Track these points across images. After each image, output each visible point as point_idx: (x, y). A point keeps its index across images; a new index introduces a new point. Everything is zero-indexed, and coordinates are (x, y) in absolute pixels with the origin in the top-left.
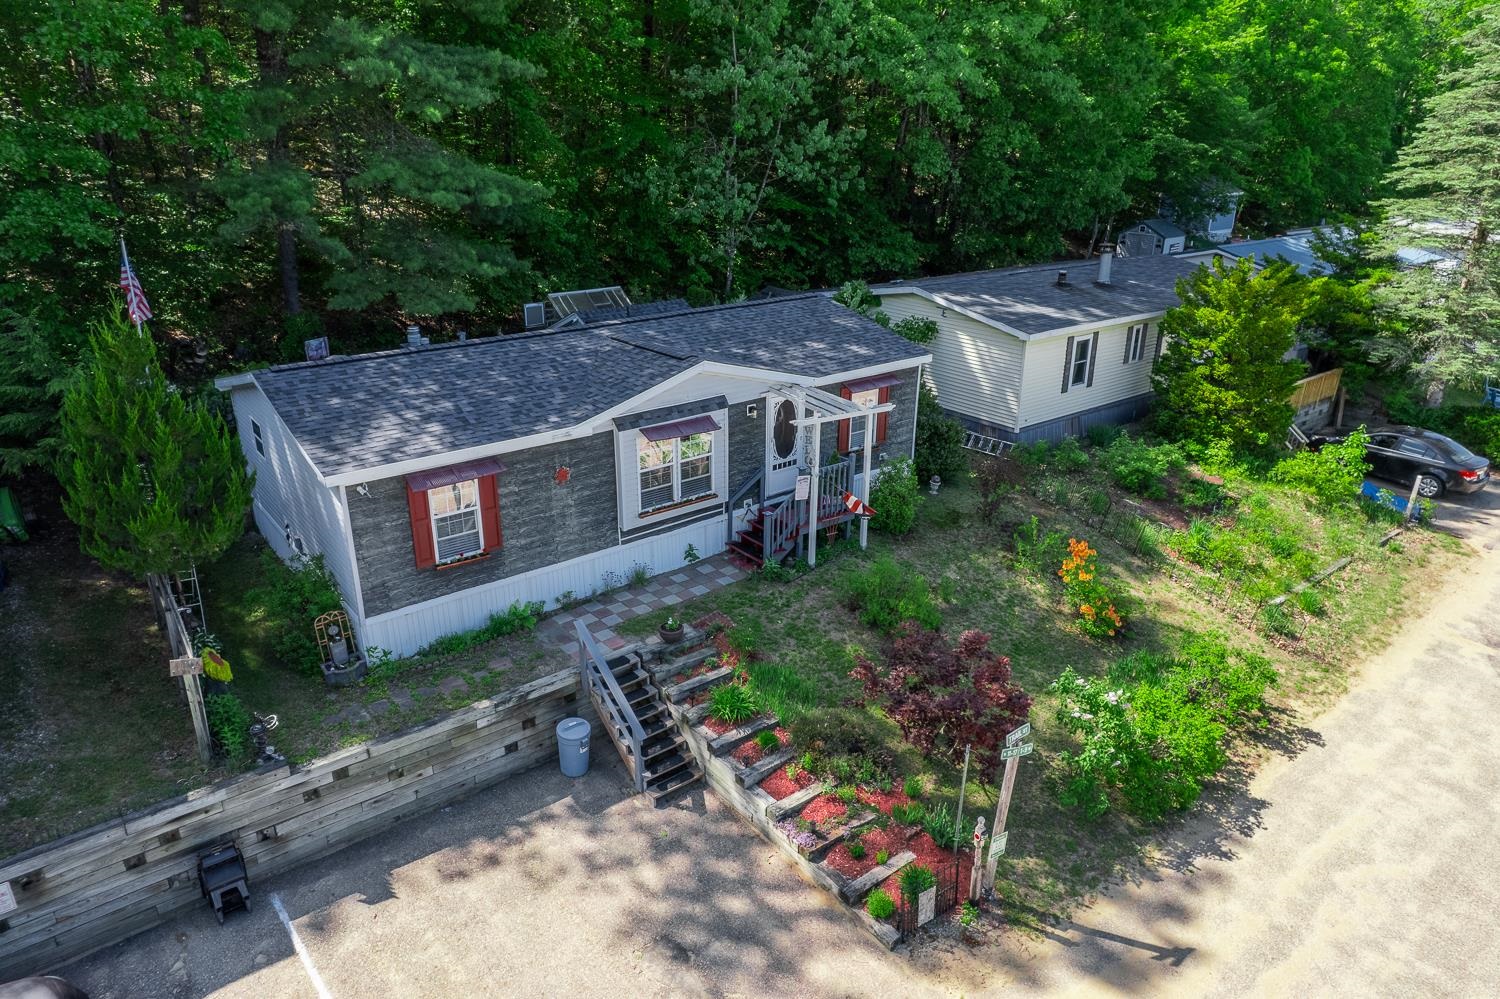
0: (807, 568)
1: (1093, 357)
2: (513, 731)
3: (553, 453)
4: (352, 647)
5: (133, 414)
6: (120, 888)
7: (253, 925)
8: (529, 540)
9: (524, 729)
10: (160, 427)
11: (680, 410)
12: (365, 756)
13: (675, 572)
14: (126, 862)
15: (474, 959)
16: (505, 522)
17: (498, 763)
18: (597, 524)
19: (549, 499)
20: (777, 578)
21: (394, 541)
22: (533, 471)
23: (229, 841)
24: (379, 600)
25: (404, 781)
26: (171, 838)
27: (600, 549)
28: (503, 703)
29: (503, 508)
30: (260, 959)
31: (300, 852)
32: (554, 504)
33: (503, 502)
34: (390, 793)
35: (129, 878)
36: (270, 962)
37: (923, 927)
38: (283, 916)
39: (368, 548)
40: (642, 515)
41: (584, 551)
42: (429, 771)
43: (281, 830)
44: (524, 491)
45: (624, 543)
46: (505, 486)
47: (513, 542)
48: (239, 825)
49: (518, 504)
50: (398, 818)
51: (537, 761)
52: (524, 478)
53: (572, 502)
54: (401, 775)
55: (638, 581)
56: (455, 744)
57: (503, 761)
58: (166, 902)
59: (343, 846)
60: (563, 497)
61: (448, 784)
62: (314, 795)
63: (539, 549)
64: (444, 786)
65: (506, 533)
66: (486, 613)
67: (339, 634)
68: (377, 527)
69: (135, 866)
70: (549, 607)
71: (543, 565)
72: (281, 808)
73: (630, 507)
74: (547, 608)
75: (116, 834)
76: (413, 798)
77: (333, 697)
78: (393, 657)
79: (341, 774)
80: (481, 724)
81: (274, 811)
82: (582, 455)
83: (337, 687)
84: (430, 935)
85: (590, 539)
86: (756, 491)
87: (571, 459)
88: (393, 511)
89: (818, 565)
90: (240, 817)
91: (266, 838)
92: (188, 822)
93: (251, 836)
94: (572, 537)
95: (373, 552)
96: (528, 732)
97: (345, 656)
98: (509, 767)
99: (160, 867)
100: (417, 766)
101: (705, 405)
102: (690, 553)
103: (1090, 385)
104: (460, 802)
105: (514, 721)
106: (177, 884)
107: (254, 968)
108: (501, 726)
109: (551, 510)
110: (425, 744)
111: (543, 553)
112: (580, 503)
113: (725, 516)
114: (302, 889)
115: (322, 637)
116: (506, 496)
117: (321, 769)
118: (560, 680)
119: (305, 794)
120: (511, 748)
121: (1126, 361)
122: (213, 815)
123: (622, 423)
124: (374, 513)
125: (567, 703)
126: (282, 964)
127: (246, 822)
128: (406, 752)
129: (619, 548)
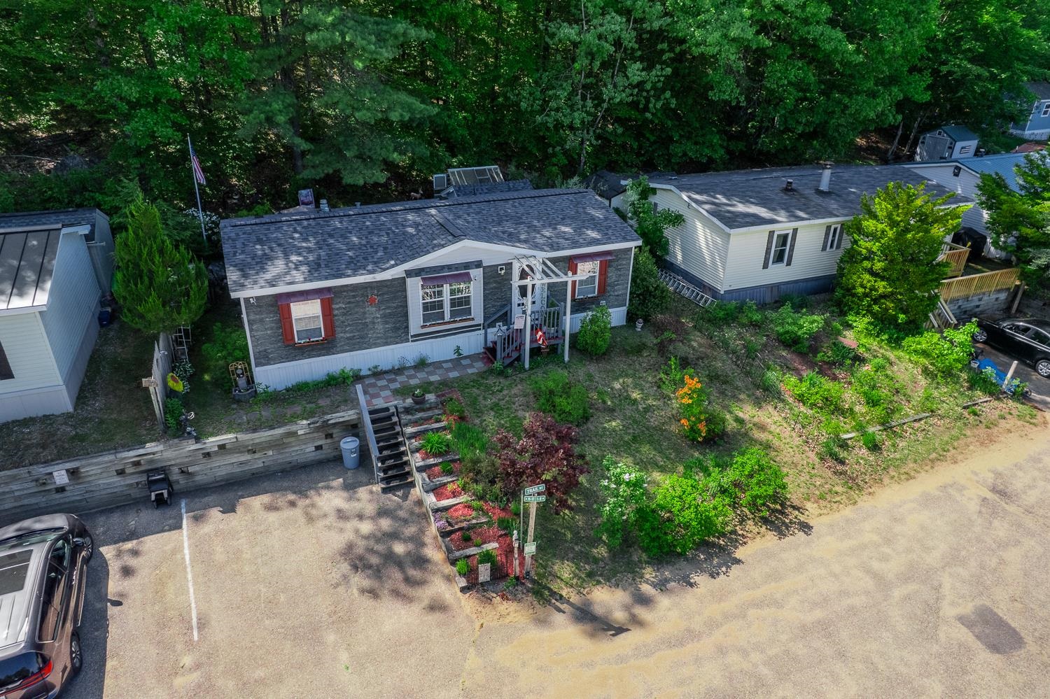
0: (523, 369)
1: (792, 246)
2: (321, 439)
3: (366, 288)
4: (250, 381)
5: (145, 252)
6: (114, 483)
7: (170, 512)
8: (351, 335)
9: (326, 438)
10: (157, 259)
11: (449, 267)
12: (235, 440)
13: (446, 361)
14: (116, 471)
15: (257, 549)
16: (337, 324)
17: (311, 455)
18: (396, 329)
19: (364, 313)
20: (501, 373)
21: (272, 329)
22: (354, 297)
23: (164, 470)
24: (264, 359)
25: (257, 456)
26: (137, 464)
27: (397, 343)
28: (313, 423)
29: (336, 316)
30: (167, 528)
31: (201, 482)
32: (367, 316)
33: (336, 312)
34: (248, 461)
35: (117, 479)
36: (170, 530)
37: (482, 584)
38: (183, 511)
39: (257, 331)
40: (423, 327)
41: (387, 344)
42: (270, 453)
43: (191, 469)
44: (349, 307)
45: (412, 341)
46: (336, 304)
47: (342, 335)
48: (170, 463)
49: (345, 314)
50: (253, 474)
51: (335, 457)
52: (348, 300)
53: (379, 316)
54: (255, 452)
55: (422, 364)
56: (285, 440)
57: (314, 454)
58: (135, 493)
59: (223, 483)
60: (373, 313)
61: (281, 461)
62: (207, 455)
63: (358, 340)
64: (279, 461)
65: (338, 330)
66: (326, 372)
67: (243, 374)
68: (262, 321)
69: (121, 474)
70: (364, 373)
71: (360, 349)
72: (190, 459)
73: (416, 321)
74: (362, 373)
75: (111, 457)
76: (262, 465)
77: (234, 406)
78: (270, 389)
79: (222, 447)
80: (300, 432)
81: (187, 460)
82: (386, 289)
83: (238, 402)
84: (243, 534)
85: (391, 337)
86: (506, 318)
87: (378, 292)
88: (271, 312)
89: (531, 369)
90: (170, 460)
91: (183, 472)
92: (145, 457)
93: (176, 470)
94: (379, 335)
95: (259, 333)
96: (329, 441)
97: (245, 385)
98: (317, 458)
99: (132, 476)
100: (263, 449)
101: (467, 266)
102: (458, 350)
103: (789, 264)
104: (287, 471)
105: (320, 434)
106: (140, 486)
107: (163, 531)
108: (311, 436)
109: (366, 319)
110: (268, 439)
111: (360, 342)
112: (384, 316)
113: (483, 332)
114: (197, 500)
115: (233, 375)
116: (337, 309)
117: (212, 442)
118: (348, 415)
119: (203, 454)
120: (319, 448)
121: (824, 249)
122: (157, 457)
123: (410, 273)
124: (260, 313)
125: (353, 428)
126: (174, 532)
127: (173, 462)
128: (257, 441)
129: (410, 344)
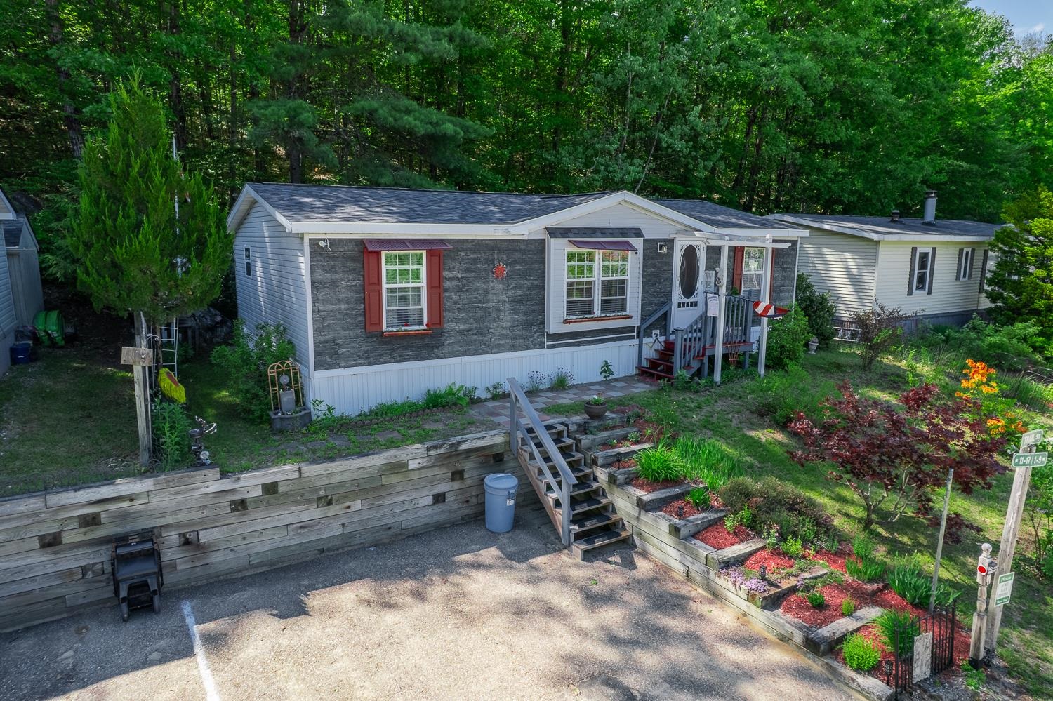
0: (712, 384)
1: (932, 269)
2: (442, 480)
3: (493, 249)
4: (299, 399)
5: (136, 165)
6: (30, 567)
7: (152, 625)
8: (466, 326)
9: (453, 480)
10: (157, 177)
11: (603, 232)
12: (296, 475)
13: (591, 384)
14: (41, 538)
15: (384, 677)
16: (448, 304)
17: (424, 512)
18: (527, 325)
19: (487, 291)
20: (687, 387)
21: (348, 301)
22: (475, 261)
23: (148, 535)
24: (329, 356)
25: (333, 510)
26: (91, 521)
27: (528, 348)
28: (435, 447)
29: (446, 290)
30: (155, 656)
31: (222, 568)
32: (490, 296)
33: (447, 284)
34: (317, 521)
35: (41, 557)
36: (164, 660)
37: (919, 685)
38: (190, 620)
39: (324, 302)
40: (565, 322)
41: (514, 348)
42: (357, 505)
43: (204, 537)
44: (467, 278)
45: (549, 347)
46: (450, 270)
47: (453, 325)
48: (162, 522)
49: (459, 290)
50: (322, 551)
51: (462, 518)
52: (467, 266)
53: (507, 299)
54: (329, 503)
55: (561, 385)
56: (386, 480)
57: (430, 511)
58: (76, 592)
59: (264, 569)
60: (499, 292)
61: (375, 524)
62: (241, 505)
63: (475, 337)
64: (371, 525)
65: (448, 315)
66: (424, 390)
67: (289, 384)
68: (334, 284)
69: (49, 545)
70: (481, 394)
71: (477, 353)
72: (206, 513)
73: (556, 317)
74: (477, 395)
75: (34, 504)
76: (339, 531)
77: (276, 438)
78: (336, 413)
79: (270, 489)
80: (413, 465)
81: (199, 514)
82: (518, 256)
83: (281, 432)
84: (339, 651)
85: (521, 337)
86: (664, 321)
87: (508, 258)
88: (350, 271)
89: (722, 383)
90: (164, 514)
91: (187, 542)
92: (111, 507)
93: (172, 537)
94: (504, 332)
95: (328, 307)
96: (456, 485)
97: (292, 405)
98: (436, 518)
99: (75, 552)
100: (346, 497)
101: (624, 232)
102: (606, 369)
103: (929, 293)
104: (384, 544)
105: (445, 470)
106: (90, 575)
107: (145, 664)
108: (430, 472)
109: (488, 301)
110: (357, 475)
111: (476, 343)
112: (515, 300)
113: (636, 341)
114: (215, 600)
115: (274, 385)
116: (450, 279)
117: (250, 483)
118: (493, 439)
119: (232, 503)
120: (439, 498)
121: (958, 278)
122: (137, 506)
123: (553, 233)
124: (332, 270)
125: (495, 460)
126: (176, 662)
127: (169, 520)
128: (337, 479)
129: (544, 351)
